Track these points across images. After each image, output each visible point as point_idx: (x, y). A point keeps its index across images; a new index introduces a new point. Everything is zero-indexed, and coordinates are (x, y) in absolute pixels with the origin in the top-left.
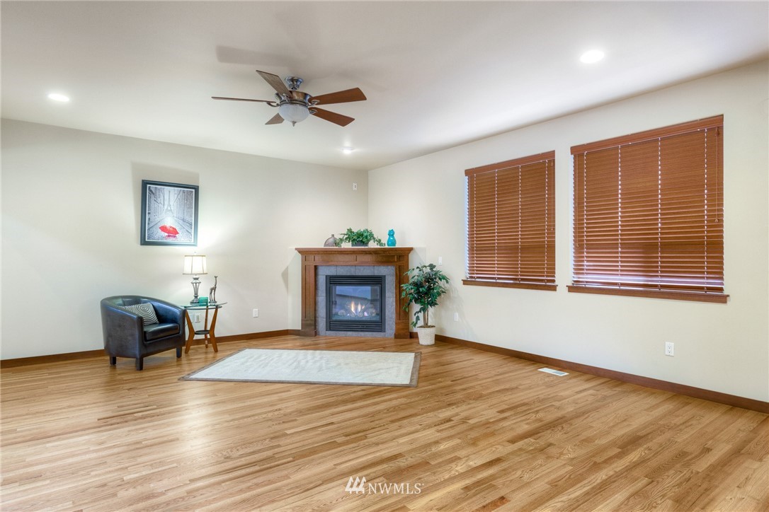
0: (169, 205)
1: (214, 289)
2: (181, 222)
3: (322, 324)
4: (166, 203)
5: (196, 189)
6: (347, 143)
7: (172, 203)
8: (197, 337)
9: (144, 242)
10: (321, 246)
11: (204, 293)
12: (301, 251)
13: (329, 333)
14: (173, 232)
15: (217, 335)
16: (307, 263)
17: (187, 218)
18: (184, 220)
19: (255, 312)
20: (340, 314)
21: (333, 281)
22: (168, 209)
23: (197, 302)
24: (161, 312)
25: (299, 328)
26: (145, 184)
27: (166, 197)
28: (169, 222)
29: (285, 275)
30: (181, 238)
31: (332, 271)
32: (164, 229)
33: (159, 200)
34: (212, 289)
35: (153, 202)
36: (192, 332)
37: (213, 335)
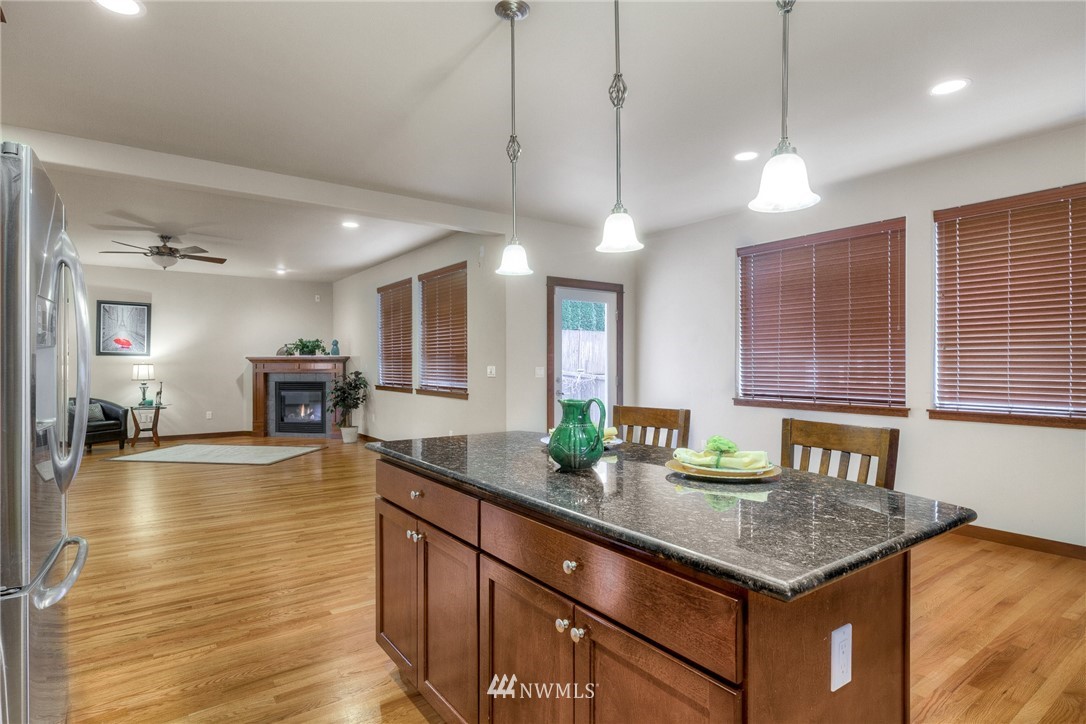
0: (123, 321)
1: (159, 393)
2: (134, 335)
3: (272, 426)
4: (120, 319)
5: (149, 306)
6: (281, 266)
7: (125, 319)
8: (142, 435)
9: (99, 353)
10: (273, 355)
11: (151, 396)
12: (252, 360)
13: (278, 434)
14: (127, 344)
15: (160, 433)
16: (258, 370)
17: (141, 332)
18: (137, 334)
19: (209, 414)
20: (290, 418)
21: (282, 386)
22: (122, 324)
23: (145, 404)
24: (107, 411)
25: (251, 429)
26: (99, 303)
27: (120, 314)
28: (123, 335)
29: (240, 382)
30: (134, 349)
31: (281, 378)
32: (117, 341)
33: (112, 317)
34: (158, 394)
35: (107, 317)
36: (138, 430)
37: (155, 433)
